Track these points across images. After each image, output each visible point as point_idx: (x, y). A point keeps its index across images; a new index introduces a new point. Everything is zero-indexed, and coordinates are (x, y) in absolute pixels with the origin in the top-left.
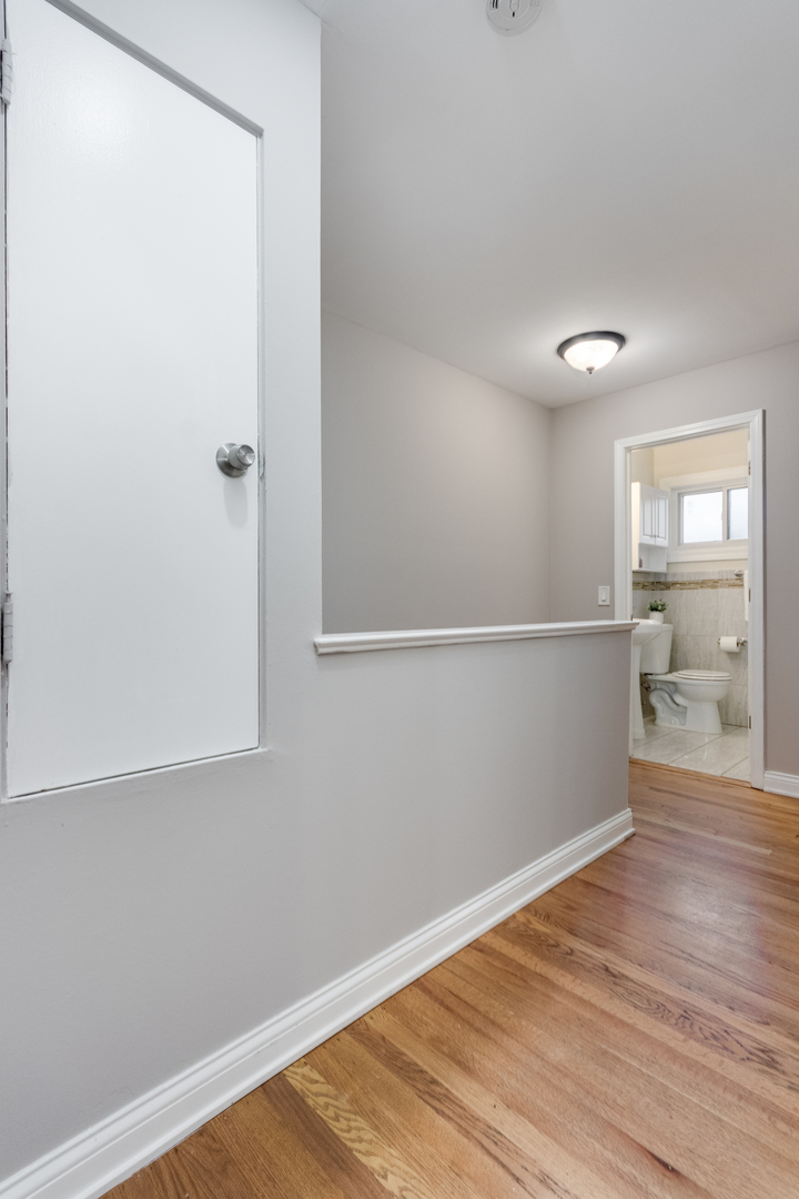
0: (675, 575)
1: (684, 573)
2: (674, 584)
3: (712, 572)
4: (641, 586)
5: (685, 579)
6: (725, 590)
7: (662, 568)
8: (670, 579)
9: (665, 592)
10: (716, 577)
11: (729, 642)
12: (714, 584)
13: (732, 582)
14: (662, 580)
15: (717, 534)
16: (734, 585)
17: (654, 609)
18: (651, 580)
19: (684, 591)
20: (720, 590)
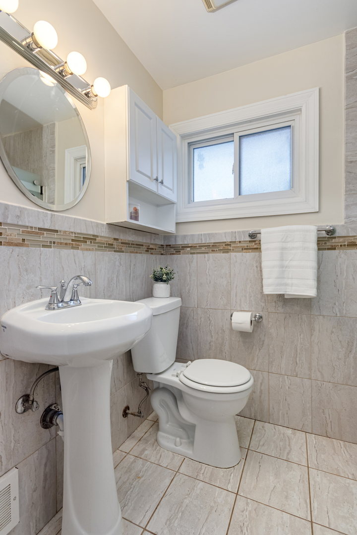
0: (185, 237)
1: (195, 234)
2: (184, 247)
3: (222, 233)
4: (145, 248)
5: (196, 241)
6: (239, 254)
7: (170, 228)
8: (180, 242)
9: (175, 256)
10: (228, 239)
11: (242, 319)
12: (225, 247)
13: (245, 245)
14: (172, 243)
15: (227, 190)
16: (247, 249)
17: (158, 279)
18: (160, 242)
19: (195, 256)
20: (233, 254)
